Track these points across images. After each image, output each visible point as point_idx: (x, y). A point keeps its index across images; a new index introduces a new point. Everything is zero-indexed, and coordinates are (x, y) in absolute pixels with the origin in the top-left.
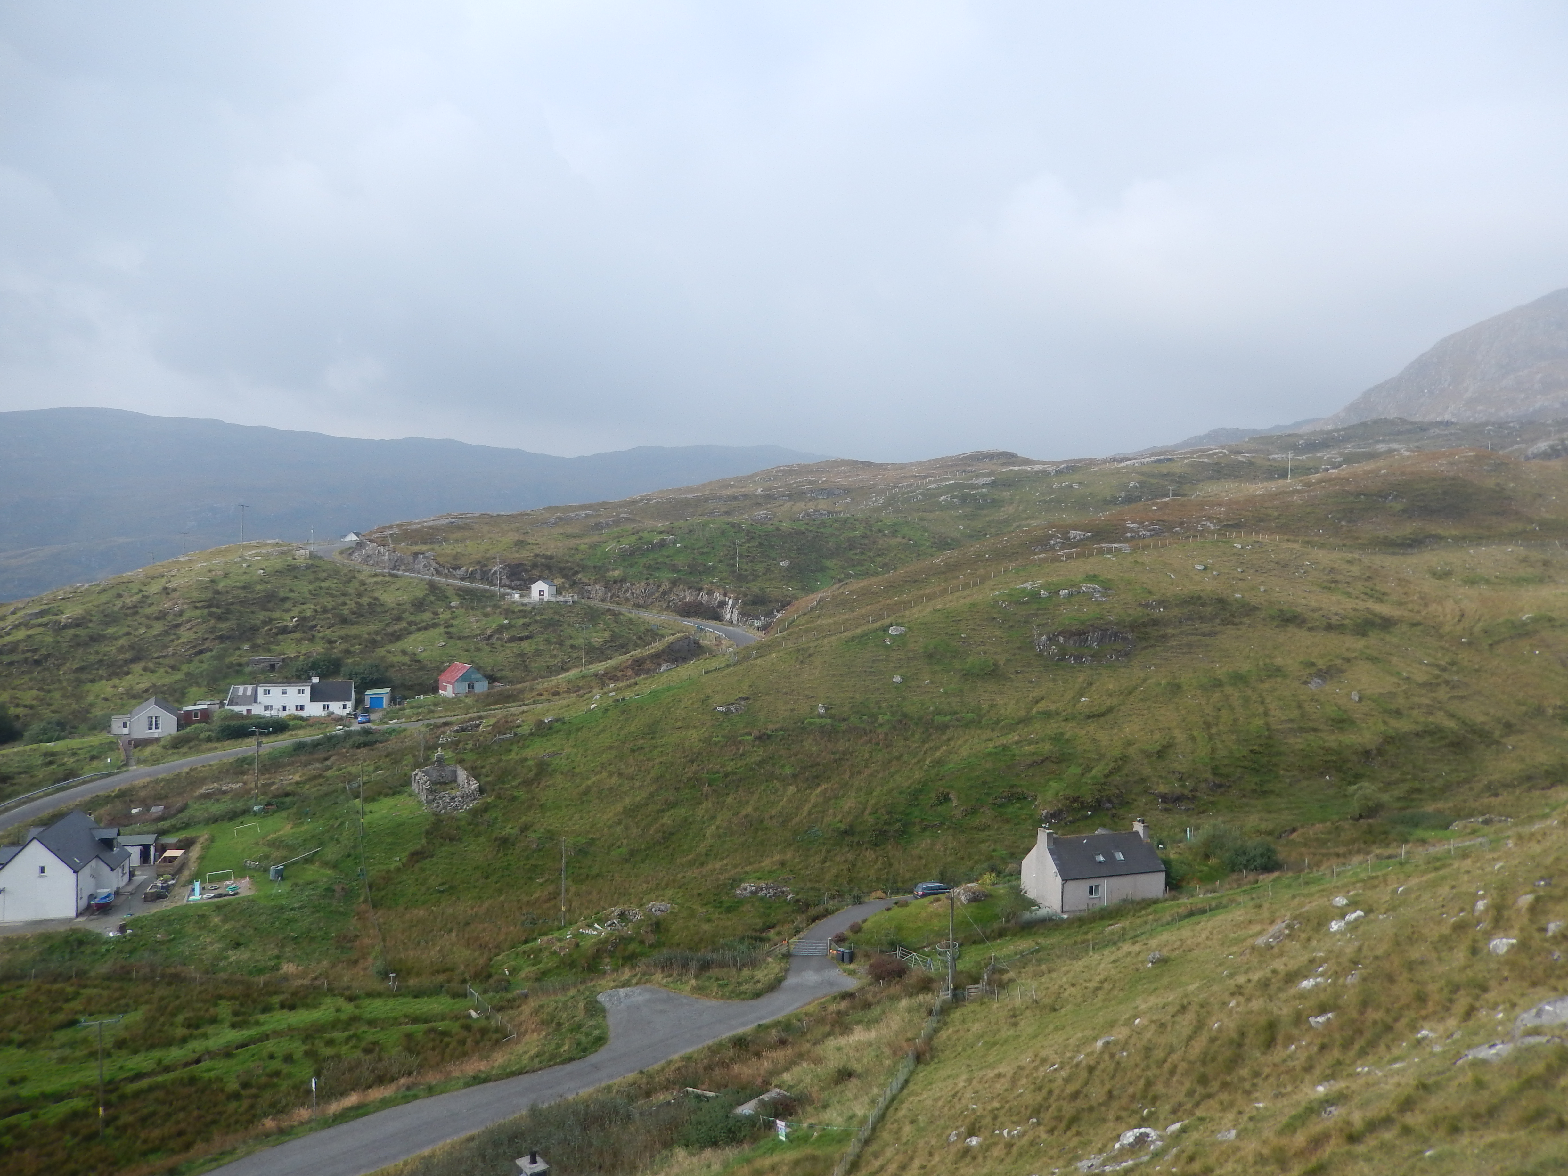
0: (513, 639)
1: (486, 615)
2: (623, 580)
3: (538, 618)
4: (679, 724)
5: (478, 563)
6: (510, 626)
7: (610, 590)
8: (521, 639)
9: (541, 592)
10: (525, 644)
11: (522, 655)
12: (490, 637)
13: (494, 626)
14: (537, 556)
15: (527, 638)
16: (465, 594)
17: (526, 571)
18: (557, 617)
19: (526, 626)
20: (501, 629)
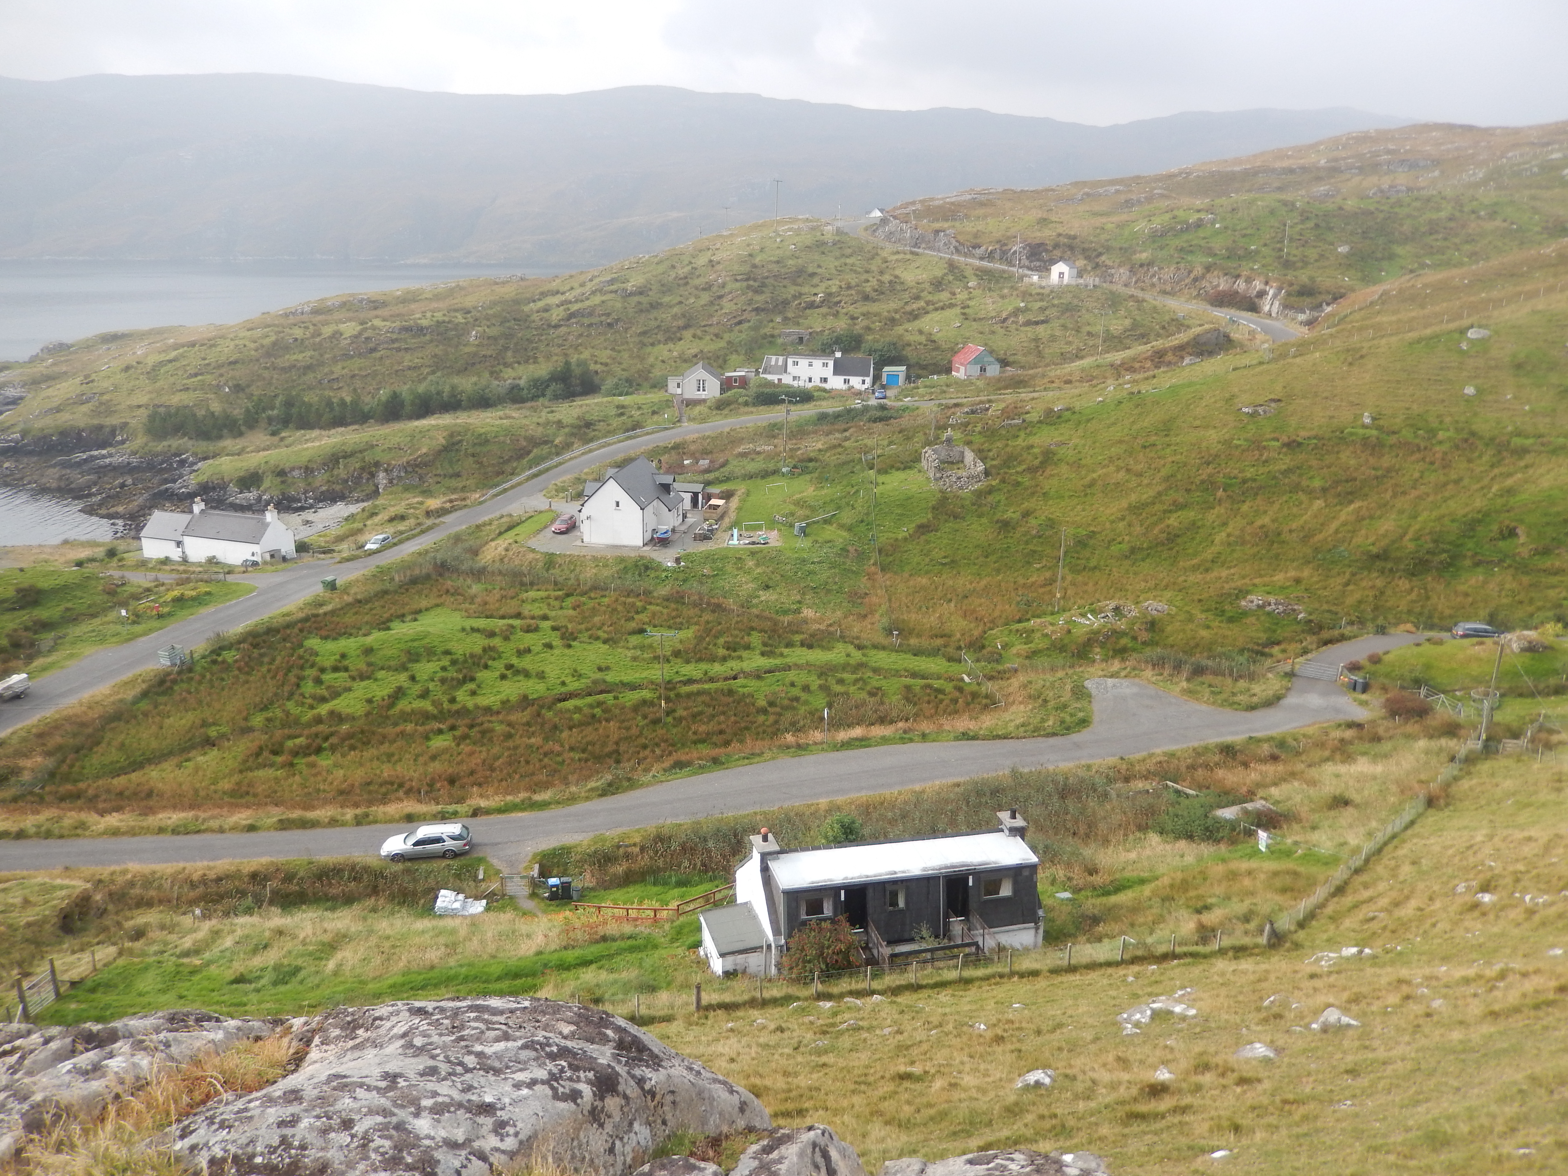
0: (1028, 323)
1: (1003, 297)
2: (1150, 264)
3: (1056, 302)
4: (1198, 423)
5: (999, 242)
6: (1026, 310)
7: (1135, 274)
8: (1037, 323)
9: (1061, 275)
10: (1041, 329)
11: (1036, 340)
12: (1005, 320)
13: (1010, 308)
14: (1059, 235)
15: (1043, 322)
16: (983, 275)
17: (1047, 251)
18: (1075, 302)
19: (1042, 309)
20: (1017, 312)
